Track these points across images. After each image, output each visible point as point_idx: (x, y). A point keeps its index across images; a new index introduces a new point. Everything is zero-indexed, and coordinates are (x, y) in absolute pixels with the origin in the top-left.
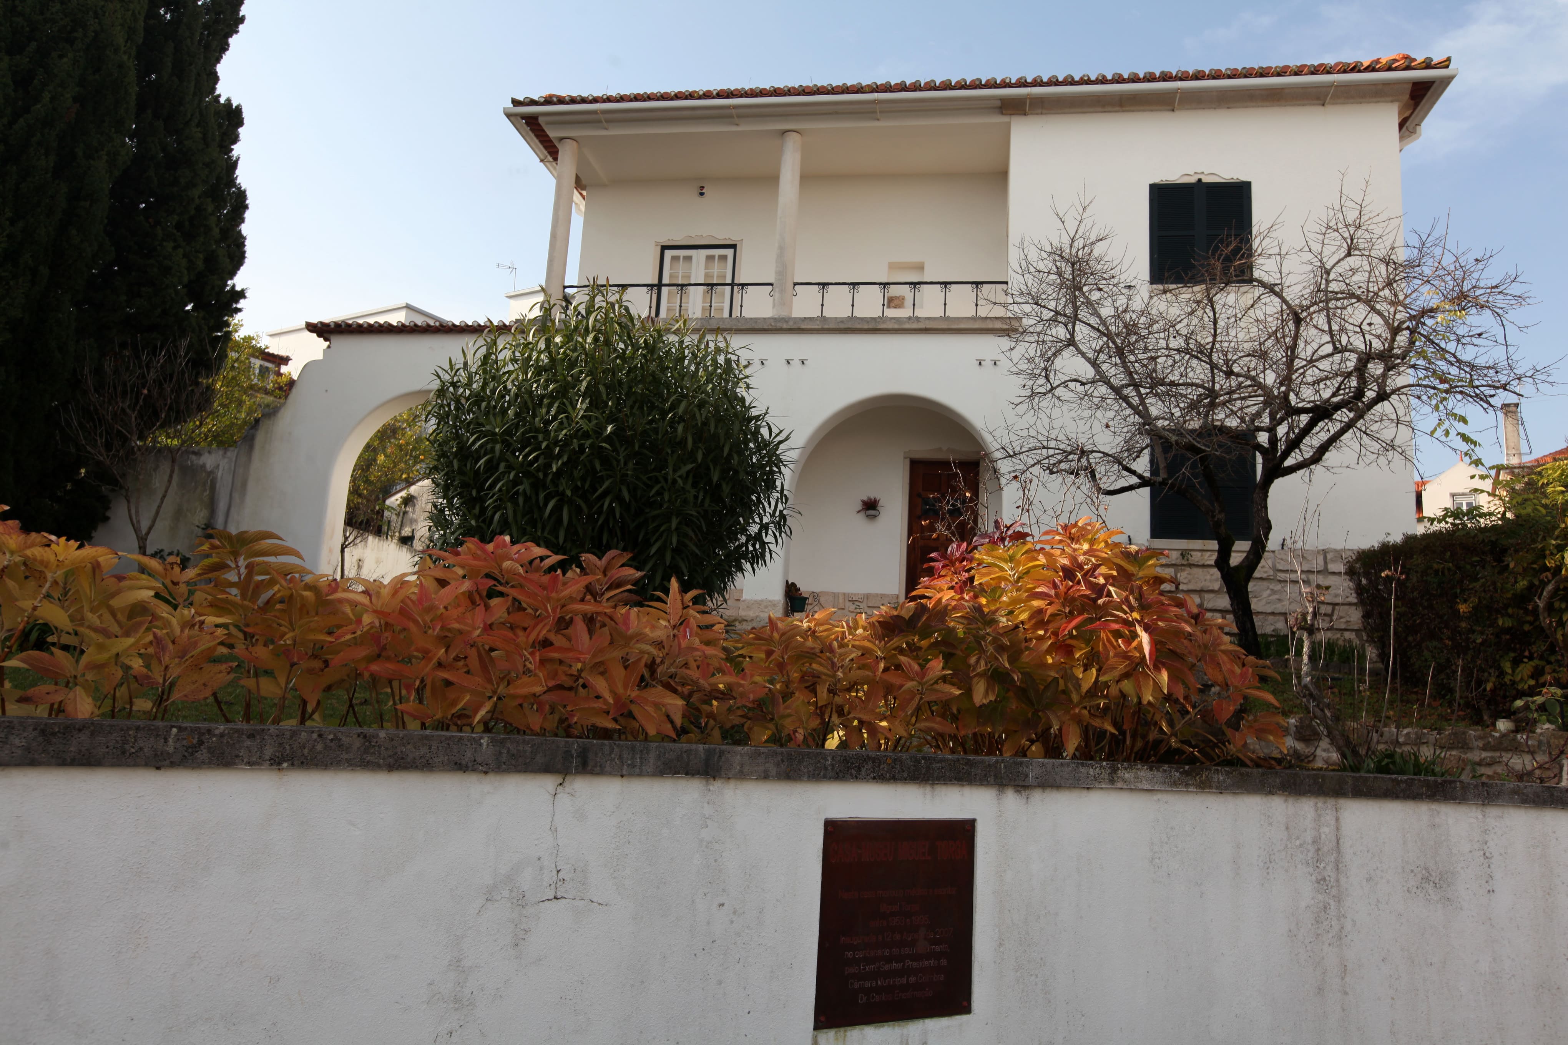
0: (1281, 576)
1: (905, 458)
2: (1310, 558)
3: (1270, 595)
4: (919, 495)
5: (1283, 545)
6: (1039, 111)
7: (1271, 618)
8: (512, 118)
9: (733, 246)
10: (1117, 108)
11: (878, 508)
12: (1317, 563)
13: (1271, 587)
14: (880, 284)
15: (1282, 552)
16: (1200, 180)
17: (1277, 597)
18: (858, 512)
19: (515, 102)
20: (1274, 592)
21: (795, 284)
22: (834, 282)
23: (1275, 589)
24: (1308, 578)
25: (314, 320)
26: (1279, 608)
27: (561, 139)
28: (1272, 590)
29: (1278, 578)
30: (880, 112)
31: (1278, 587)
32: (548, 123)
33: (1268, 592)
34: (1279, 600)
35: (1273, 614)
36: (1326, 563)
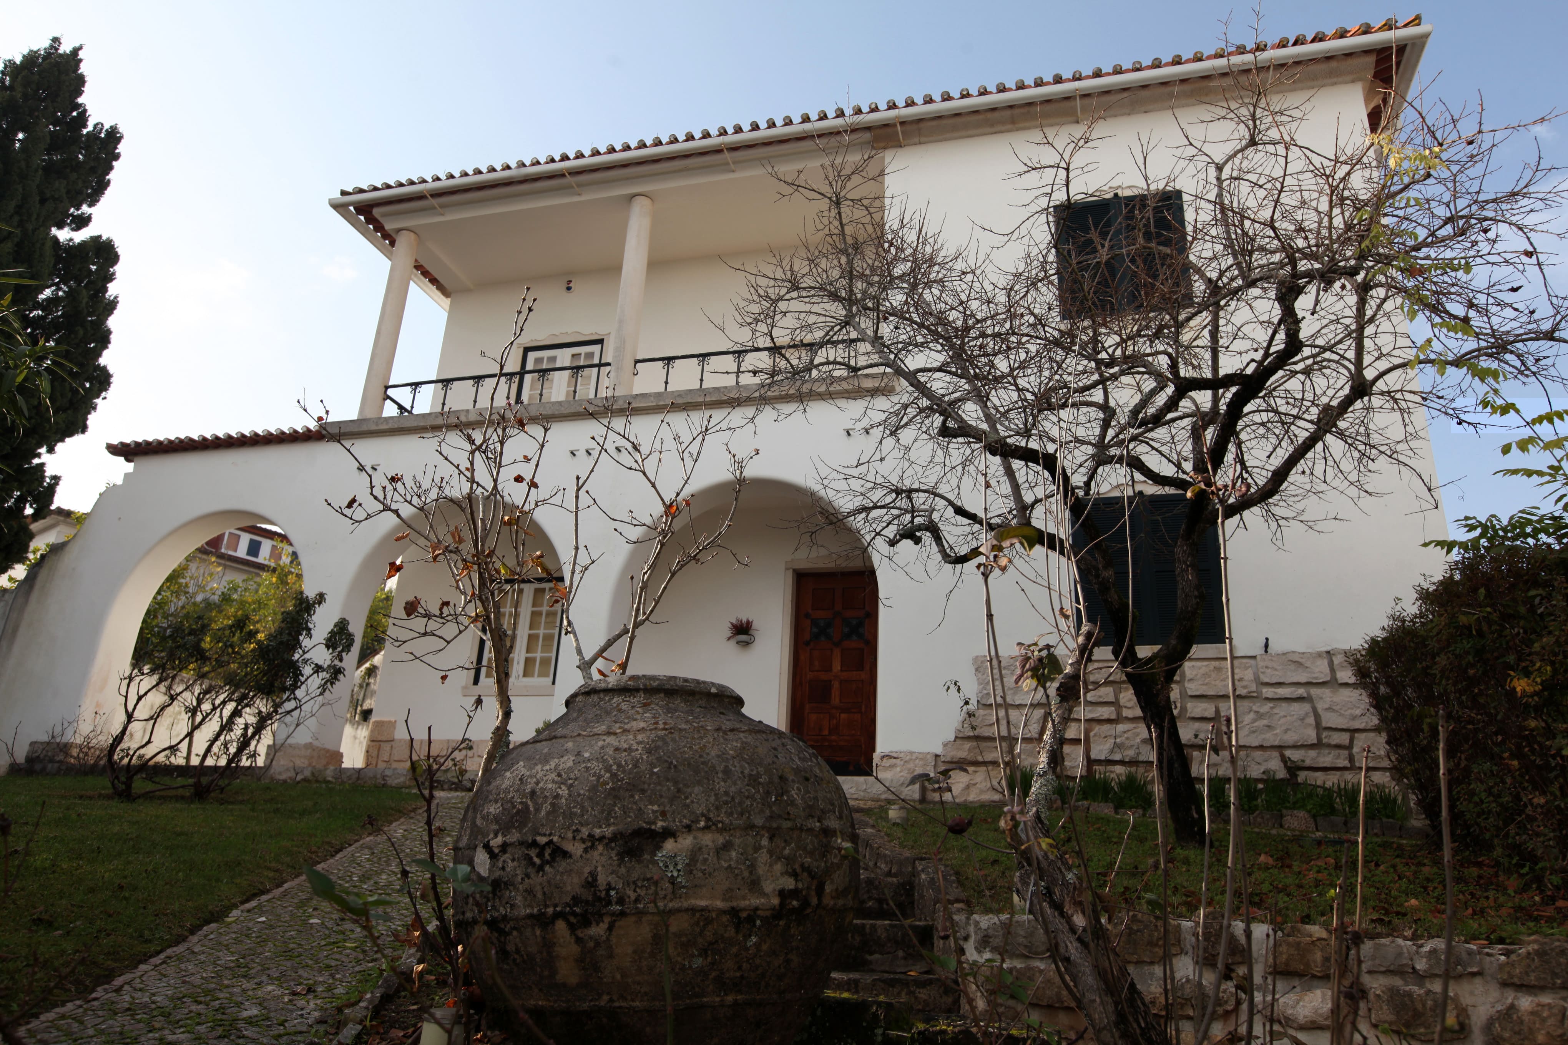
0: (1268, 692)
1: (787, 569)
2: (1308, 664)
3: (1254, 721)
4: (807, 616)
5: (1266, 646)
6: (916, 140)
7: (1258, 754)
8: (340, 209)
9: (600, 342)
10: (1009, 126)
11: (751, 632)
12: (1321, 671)
13: (1255, 708)
14: (734, 353)
15: (1266, 657)
16: (1116, 195)
17: (1265, 722)
18: (729, 639)
19: (344, 193)
20: (1260, 716)
21: (637, 362)
22: (680, 354)
23: (1262, 711)
24: (1308, 694)
25: (115, 442)
26: (1270, 738)
27: (399, 231)
28: (1257, 712)
29: (1264, 695)
30: (734, 163)
31: (1266, 707)
32: (384, 215)
33: (1252, 716)
34: (1269, 726)
35: (1261, 747)
36: (1332, 670)
